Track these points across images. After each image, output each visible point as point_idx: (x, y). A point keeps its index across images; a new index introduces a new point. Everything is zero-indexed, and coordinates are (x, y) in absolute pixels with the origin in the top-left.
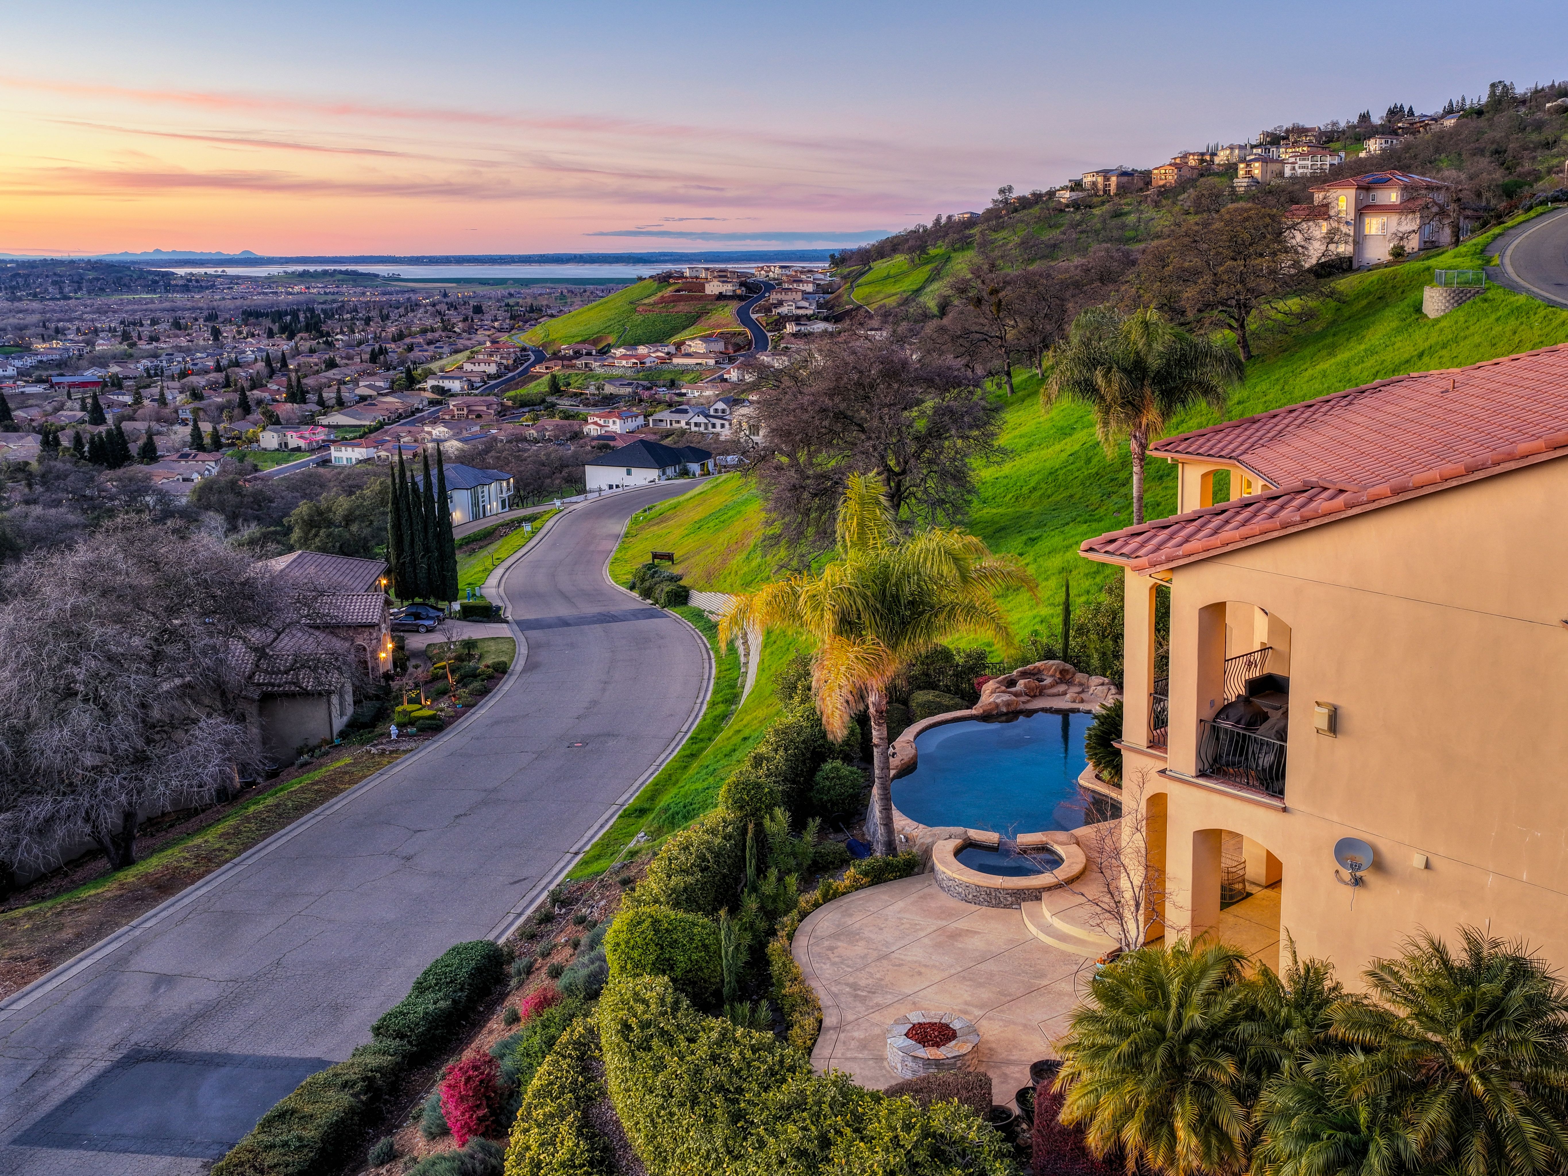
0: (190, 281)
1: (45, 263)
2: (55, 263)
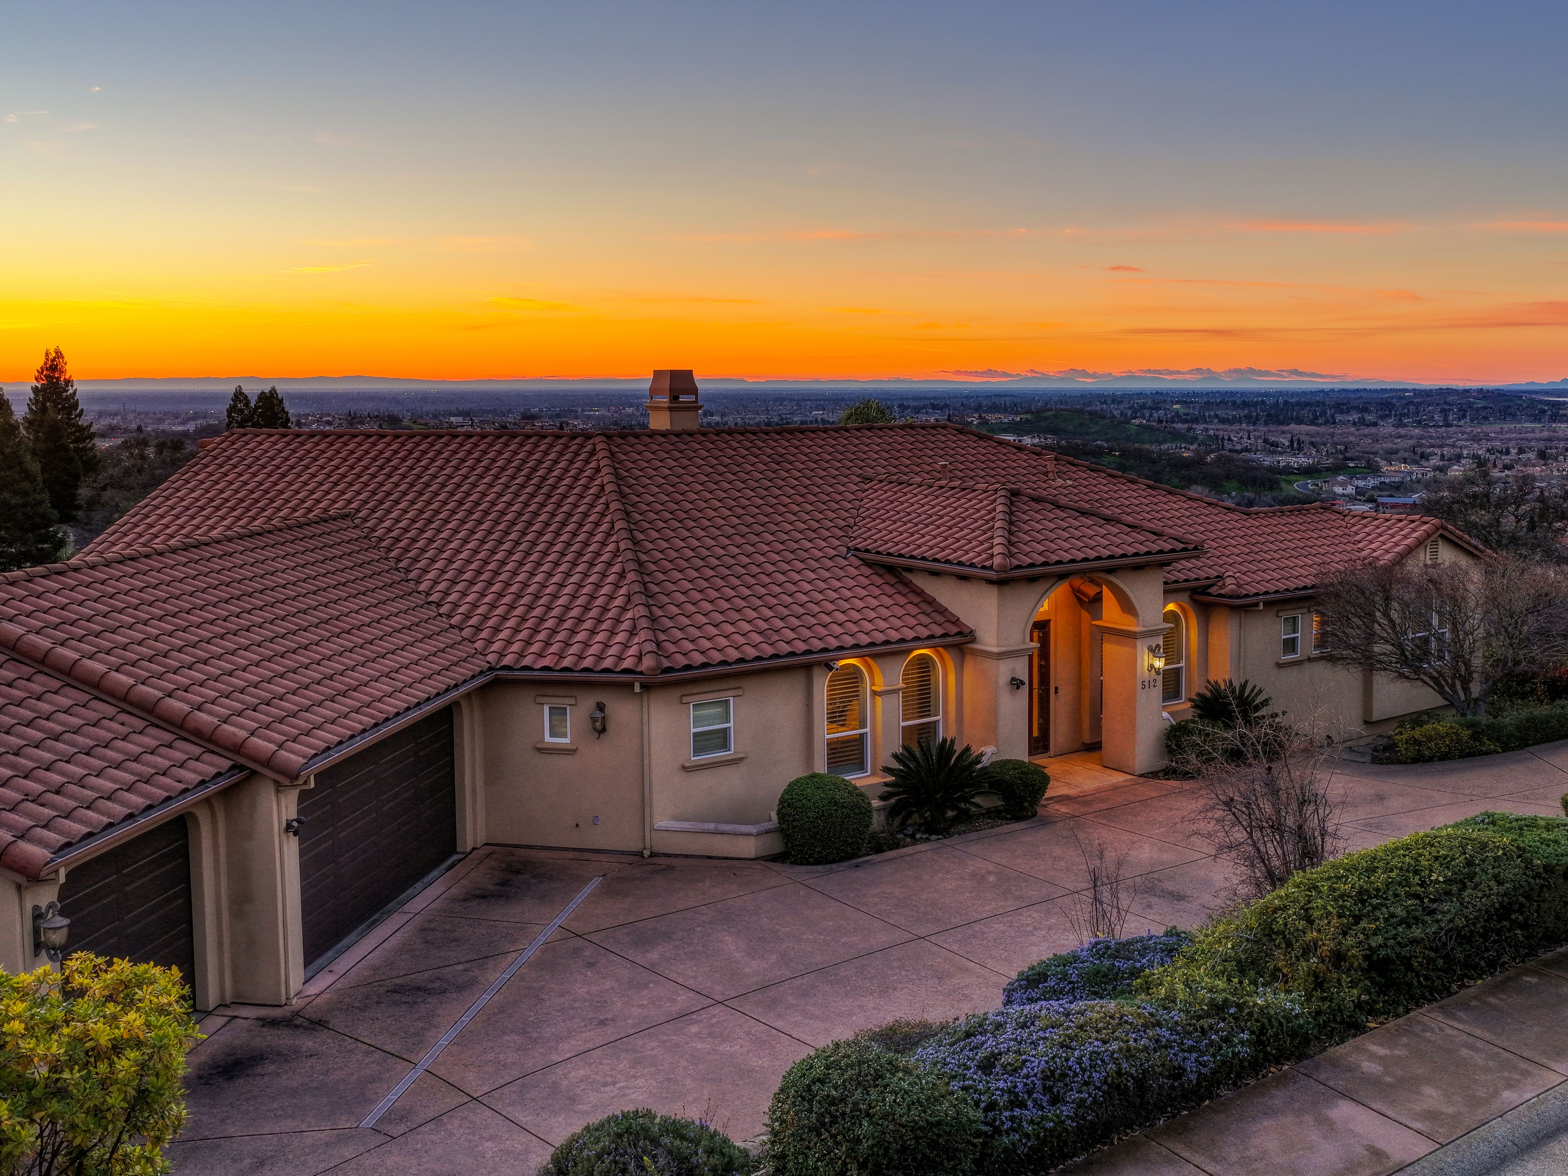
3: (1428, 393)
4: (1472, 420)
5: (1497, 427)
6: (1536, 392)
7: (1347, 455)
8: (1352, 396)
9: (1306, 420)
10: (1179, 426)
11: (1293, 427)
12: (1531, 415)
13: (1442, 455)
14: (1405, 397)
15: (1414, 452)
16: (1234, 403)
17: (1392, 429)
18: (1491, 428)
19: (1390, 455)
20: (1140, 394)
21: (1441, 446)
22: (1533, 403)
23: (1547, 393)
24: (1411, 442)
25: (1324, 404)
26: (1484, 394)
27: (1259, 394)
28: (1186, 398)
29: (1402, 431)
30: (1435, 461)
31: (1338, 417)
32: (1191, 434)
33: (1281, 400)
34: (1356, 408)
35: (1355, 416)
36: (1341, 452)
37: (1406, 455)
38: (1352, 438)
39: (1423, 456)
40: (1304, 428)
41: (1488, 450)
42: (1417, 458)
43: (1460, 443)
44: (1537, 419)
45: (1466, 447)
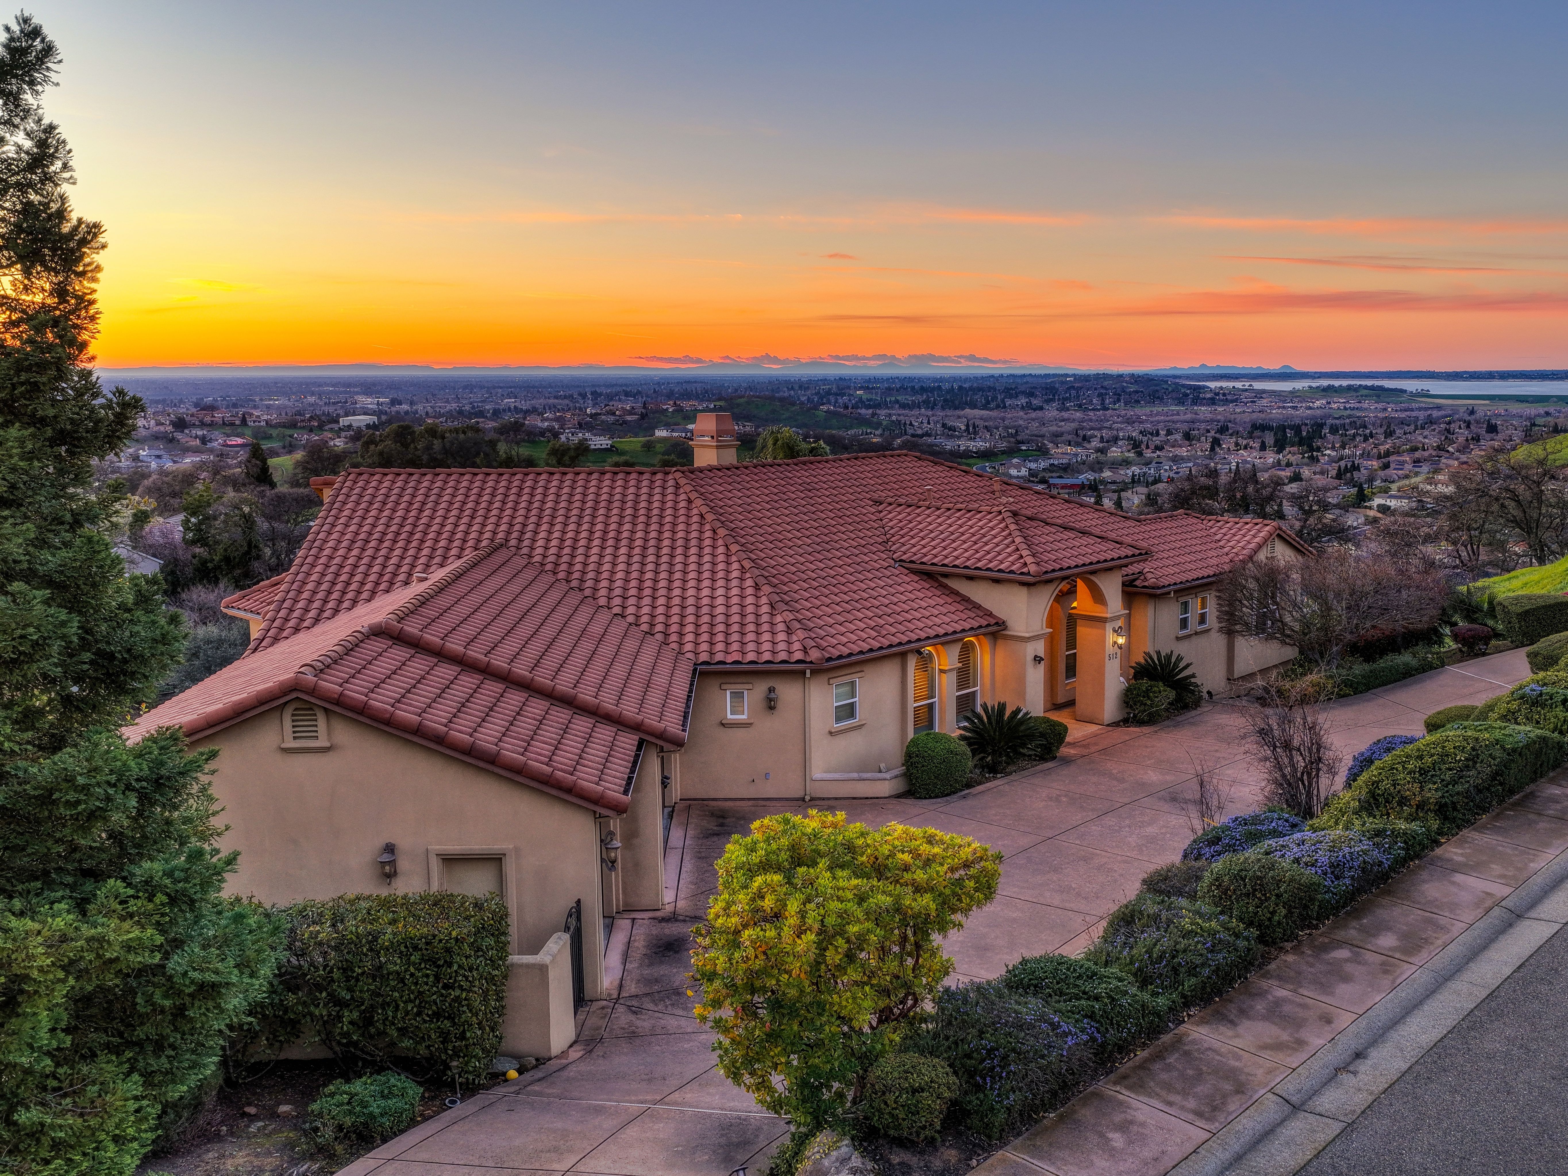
0: (1217, 394)
1: (1097, 377)
2: (1106, 376)
3: (1086, 378)
4: (1126, 404)
5: (1148, 410)
6: (1180, 377)
7: (1019, 438)
8: (1019, 381)
9: (979, 404)
10: (863, 411)
11: (968, 411)
12: (1176, 399)
13: (1102, 437)
14: (1066, 382)
15: (1077, 435)
16: (913, 388)
17: (1056, 412)
18: (1143, 411)
19: (1056, 437)
20: (825, 380)
21: (1100, 429)
22: (1177, 387)
23: (1188, 377)
24: (1074, 425)
25: (995, 390)
26: (1136, 379)
27: (936, 380)
28: (869, 384)
29: (1065, 415)
30: (1095, 443)
31: (1008, 402)
32: (875, 420)
33: (956, 386)
34: (1023, 393)
35: (1023, 401)
36: (1011, 435)
37: (1070, 437)
38: (1021, 422)
39: (1085, 438)
40: (977, 412)
41: (1141, 432)
42: (1080, 440)
43: (1116, 426)
44: (1181, 403)
45: (1122, 429)
